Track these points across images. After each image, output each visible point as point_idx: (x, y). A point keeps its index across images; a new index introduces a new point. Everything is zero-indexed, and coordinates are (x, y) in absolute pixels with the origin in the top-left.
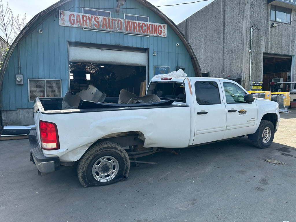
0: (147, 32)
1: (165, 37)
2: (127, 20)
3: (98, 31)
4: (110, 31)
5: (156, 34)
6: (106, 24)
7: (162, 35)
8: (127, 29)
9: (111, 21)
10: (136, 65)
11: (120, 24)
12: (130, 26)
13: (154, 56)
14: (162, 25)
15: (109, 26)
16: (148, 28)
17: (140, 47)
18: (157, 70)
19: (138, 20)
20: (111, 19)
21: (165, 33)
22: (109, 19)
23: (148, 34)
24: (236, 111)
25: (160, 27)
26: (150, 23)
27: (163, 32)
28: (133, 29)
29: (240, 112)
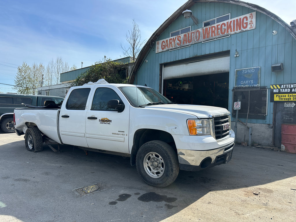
0: (228, 32)
1: (254, 28)
2: (205, 28)
3: (179, 48)
5: (240, 29)
6: (186, 39)
7: (248, 28)
8: (204, 37)
9: (190, 35)
11: (198, 34)
12: (207, 33)
13: (237, 58)
14: (248, 15)
15: (189, 40)
16: (229, 27)
17: (218, 52)
18: (240, 75)
19: (217, 23)
20: (190, 33)
21: (253, 23)
22: (189, 34)
23: (228, 34)
24: (96, 118)
25: (245, 19)
26: (231, 20)
27: (250, 23)
28: (211, 34)
29: (101, 120)
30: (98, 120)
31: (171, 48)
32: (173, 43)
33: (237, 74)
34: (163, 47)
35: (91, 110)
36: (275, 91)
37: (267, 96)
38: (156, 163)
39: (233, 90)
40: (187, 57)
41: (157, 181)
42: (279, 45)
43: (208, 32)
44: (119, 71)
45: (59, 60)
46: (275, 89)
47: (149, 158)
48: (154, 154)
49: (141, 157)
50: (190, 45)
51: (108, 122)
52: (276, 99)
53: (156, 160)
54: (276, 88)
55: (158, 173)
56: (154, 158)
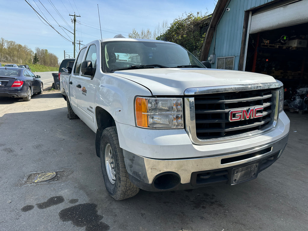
30: (81, 89)
35: (81, 75)
44: (201, 28)
45: (165, 24)
51: (85, 93)
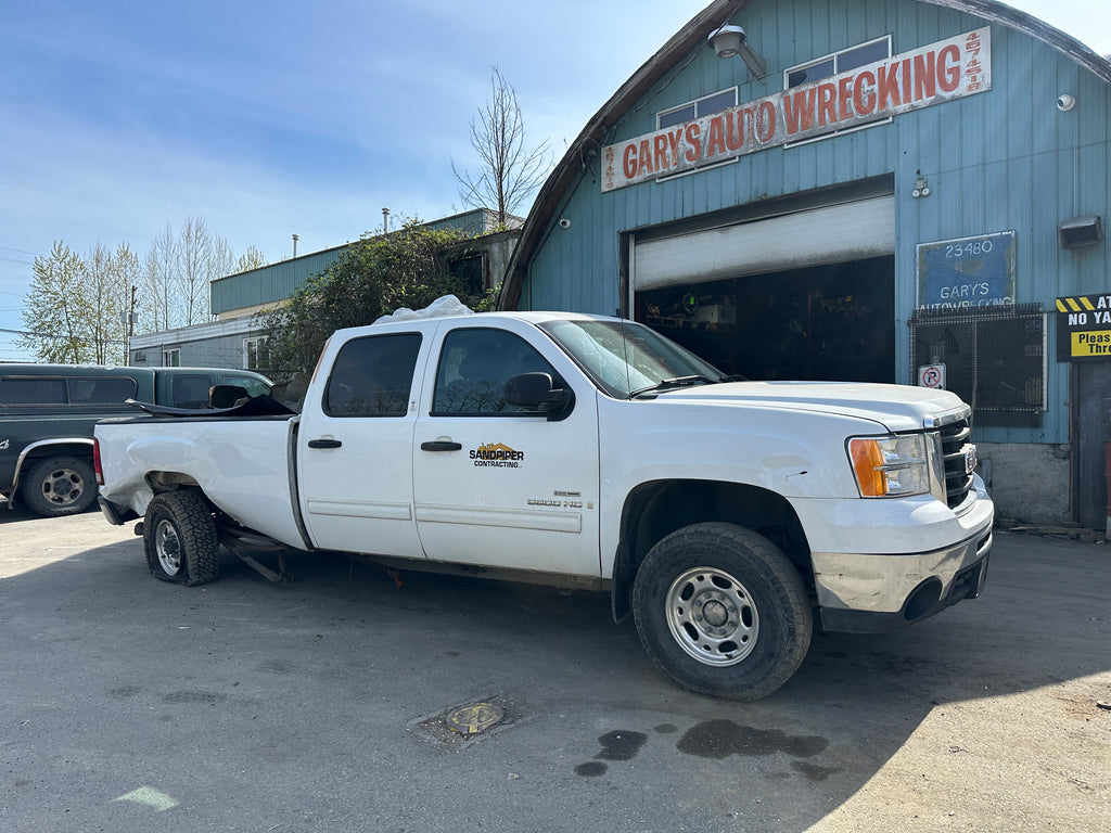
0: (883, 103)
1: (984, 89)
2: (792, 92)
3: (696, 171)
4: (734, 158)
5: (931, 92)
6: (721, 136)
7: (962, 89)
8: (792, 127)
9: (735, 119)
10: (851, 258)
11: (766, 117)
12: (803, 112)
13: (922, 200)
14: (960, 41)
15: (730, 138)
16: (888, 85)
17: (848, 179)
18: (934, 265)
19: (839, 72)
20: (735, 113)
21: (979, 70)
22: (730, 117)
23: (883, 113)
24: (458, 447)
25: (949, 55)
26: (895, 60)
27: (968, 71)
28: (817, 115)
29: (479, 452)
30: (465, 452)
31: (661, 170)
32: (669, 151)
33: (923, 262)
34: (630, 167)
35: (432, 414)
36: (1073, 320)
37: (1045, 338)
38: (719, 611)
39: (912, 322)
40: (728, 203)
41: (731, 679)
42: (1083, 150)
43: (806, 108)
44: (454, 265)
45: (193, 230)
46: (1073, 313)
47: (688, 592)
48: (707, 576)
49: (657, 586)
50: (737, 159)
51: (509, 460)
52: (1080, 349)
53: (715, 596)
54: (1076, 308)
55: (727, 647)
56: (707, 591)
